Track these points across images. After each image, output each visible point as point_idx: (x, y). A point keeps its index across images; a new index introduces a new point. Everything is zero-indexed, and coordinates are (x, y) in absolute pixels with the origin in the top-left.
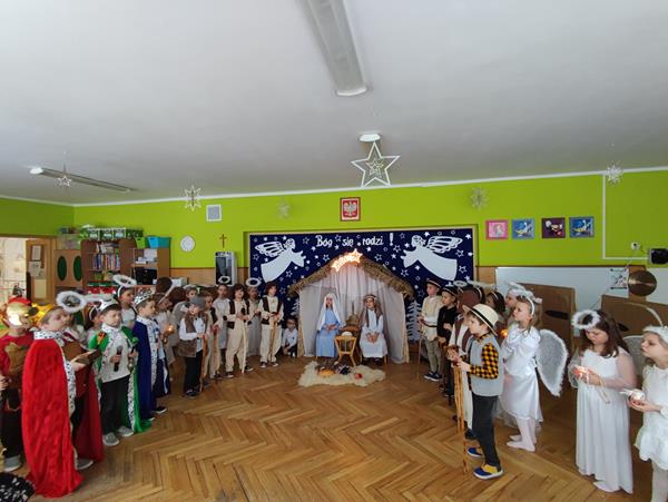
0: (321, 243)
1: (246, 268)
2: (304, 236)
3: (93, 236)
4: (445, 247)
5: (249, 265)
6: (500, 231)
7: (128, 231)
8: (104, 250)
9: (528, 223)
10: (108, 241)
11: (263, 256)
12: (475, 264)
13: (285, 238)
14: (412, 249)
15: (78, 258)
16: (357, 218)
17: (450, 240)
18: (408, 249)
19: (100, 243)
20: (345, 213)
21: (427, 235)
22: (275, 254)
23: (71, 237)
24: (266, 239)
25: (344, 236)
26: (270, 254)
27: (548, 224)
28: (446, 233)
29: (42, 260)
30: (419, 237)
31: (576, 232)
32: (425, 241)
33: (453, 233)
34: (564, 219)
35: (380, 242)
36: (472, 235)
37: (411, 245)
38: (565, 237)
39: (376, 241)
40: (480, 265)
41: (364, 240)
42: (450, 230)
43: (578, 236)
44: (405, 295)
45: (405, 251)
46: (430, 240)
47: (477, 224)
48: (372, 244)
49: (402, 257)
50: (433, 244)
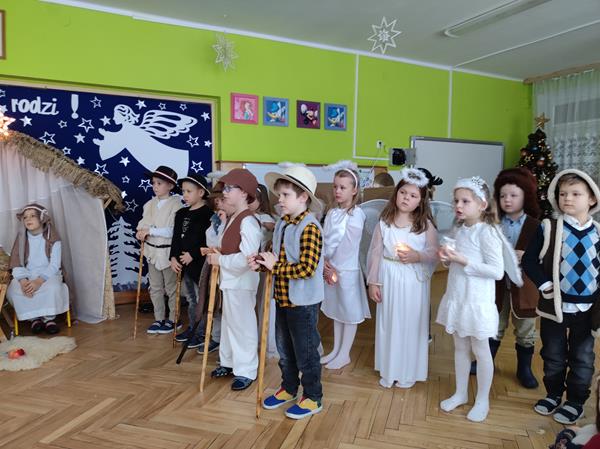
4: (172, 129)
6: (248, 111)
9: (283, 104)
12: (214, 159)
14: (115, 128)
17: (179, 119)
18: (107, 128)
27: (304, 108)
28: (173, 106)
30: (126, 108)
31: (330, 123)
32: (138, 116)
33: (183, 107)
34: (319, 104)
35: (51, 109)
36: (210, 115)
37: (112, 121)
38: (319, 128)
39: (42, 107)
40: (223, 159)
41: (14, 102)
42: (179, 103)
43: (333, 129)
44: (105, 201)
45: (102, 131)
46: (146, 116)
47: (218, 98)
48: (33, 112)
49: (96, 141)
50: (152, 123)
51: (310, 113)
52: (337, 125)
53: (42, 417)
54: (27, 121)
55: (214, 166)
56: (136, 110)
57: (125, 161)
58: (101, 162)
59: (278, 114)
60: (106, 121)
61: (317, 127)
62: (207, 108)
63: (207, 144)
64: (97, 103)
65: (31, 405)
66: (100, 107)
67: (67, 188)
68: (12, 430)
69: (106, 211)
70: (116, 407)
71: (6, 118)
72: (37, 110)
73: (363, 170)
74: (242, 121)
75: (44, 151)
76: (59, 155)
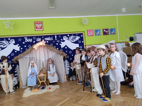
0: (27, 40)
4: (75, 40)
6: (91, 33)
9: (99, 30)
12: (84, 45)
13: (9, 39)
17: (76, 37)
20: (36, 27)
21: (68, 36)
22: (5, 46)
25: (37, 37)
26: (2, 46)
27: (104, 30)
28: (75, 35)
30: (66, 36)
31: (111, 33)
32: (68, 38)
33: (77, 35)
34: (108, 29)
36: (83, 36)
37: (63, 40)
38: (109, 35)
39: (50, 39)
40: (86, 45)
41: (45, 38)
43: (112, 34)
44: (63, 56)
45: (61, 42)
46: (69, 38)
47: (84, 31)
48: (48, 40)
49: (60, 44)
50: (71, 39)
51: (106, 31)
52: (113, 33)
53: (56, 101)
54: (48, 42)
57: (66, 48)
58: (62, 48)
59: (98, 33)
60: (62, 40)
61: (108, 34)
62: (82, 34)
63: (83, 42)
64: (60, 36)
65: (53, 99)
66: (60, 37)
67: (56, 54)
68: (51, 103)
69: (63, 58)
70: (70, 100)
71: (44, 42)
72: (49, 40)
73: (121, 43)
74: (90, 36)
75: (51, 47)
76: (54, 48)
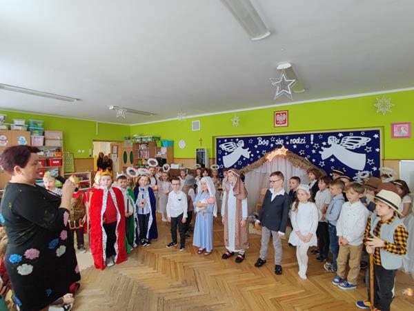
0: (261, 142)
1: (214, 159)
2: (249, 138)
3: (138, 141)
4: (355, 145)
5: (216, 157)
6: (404, 132)
7: (153, 137)
8: (142, 148)
10: (144, 143)
11: (224, 151)
12: (381, 158)
13: (237, 140)
14: (328, 146)
15: (131, 152)
16: (286, 125)
17: (360, 139)
18: (325, 146)
19: (141, 144)
20: (277, 121)
21: (340, 136)
22: (231, 150)
23: (129, 141)
24: (226, 141)
25: (277, 137)
26: (228, 150)
29: (117, 153)
30: (334, 137)
32: (339, 140)
33: (363, 133)
35: (303, 141)
37: (327, 144)
39: (300, 141)
41: (291, 140)
42: (360, 132)
45: (322, 148)
46: (343, 140)
47: (383, 127)
49: (320, 152)
50: (346, 142)
55: (381, 161)
56: (338, 138)
57: (333, 160)
60: (324, 143)
62: (377, 132)
64: (321, 137)
72: (298, 142)
